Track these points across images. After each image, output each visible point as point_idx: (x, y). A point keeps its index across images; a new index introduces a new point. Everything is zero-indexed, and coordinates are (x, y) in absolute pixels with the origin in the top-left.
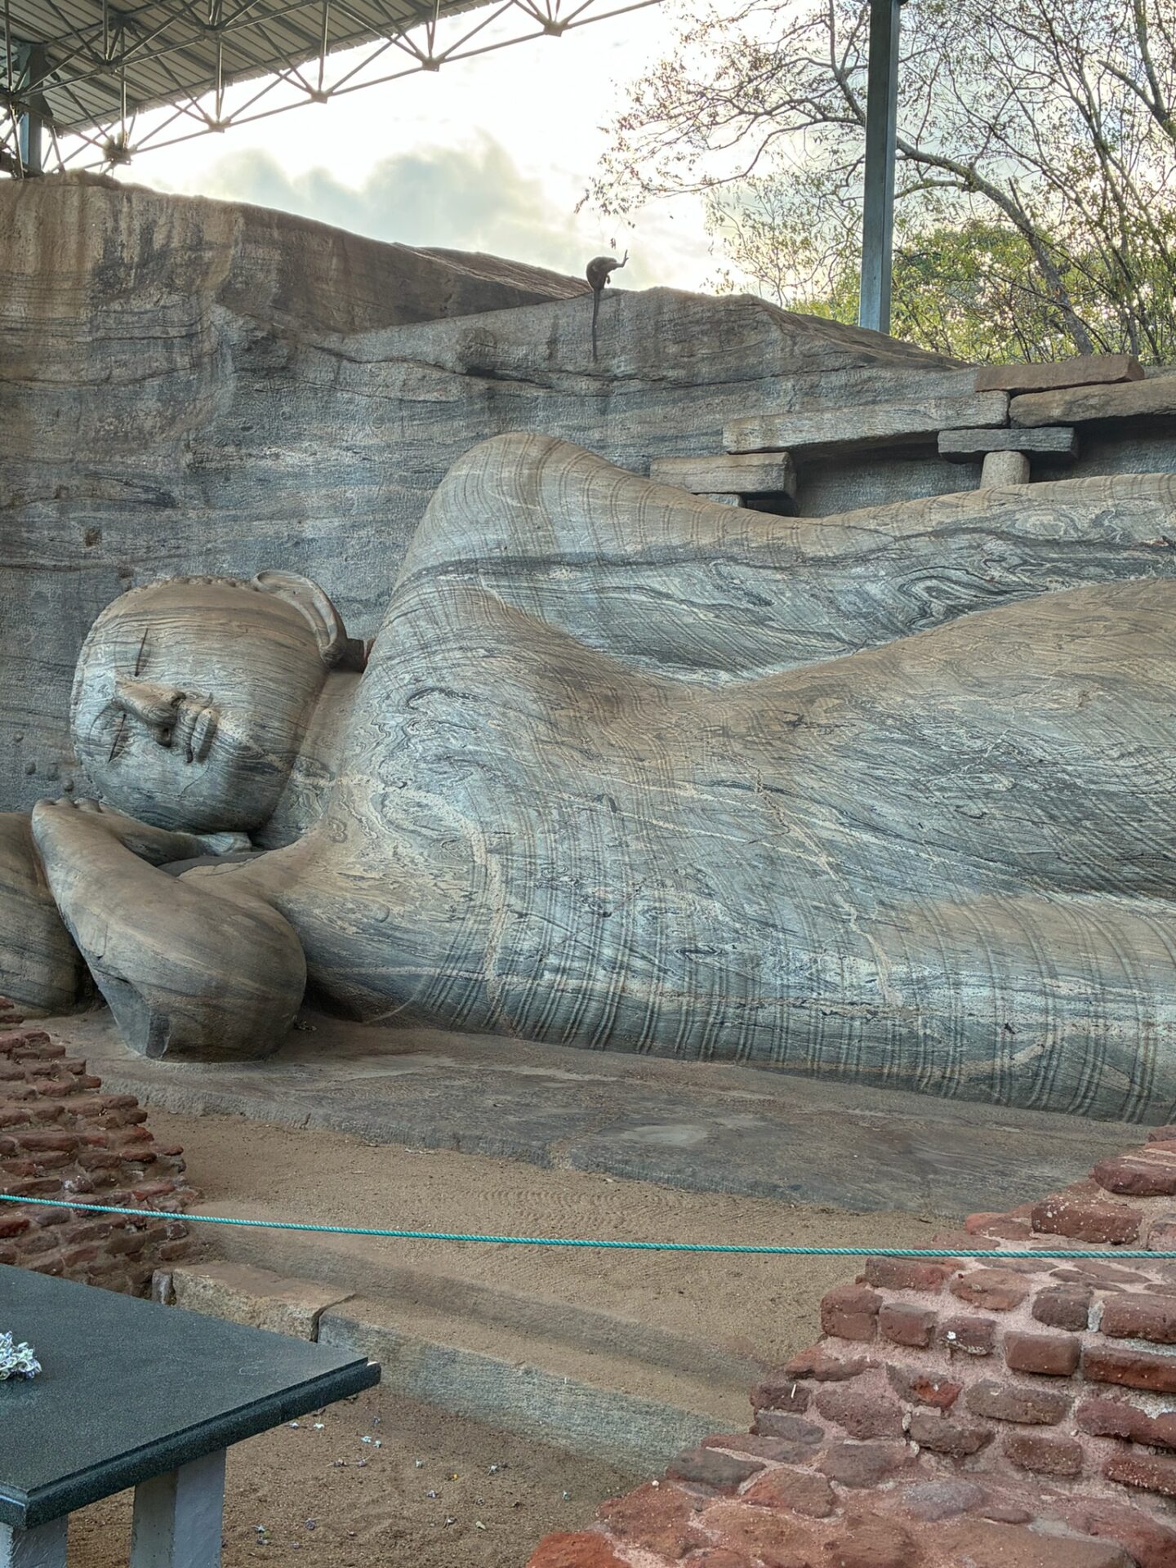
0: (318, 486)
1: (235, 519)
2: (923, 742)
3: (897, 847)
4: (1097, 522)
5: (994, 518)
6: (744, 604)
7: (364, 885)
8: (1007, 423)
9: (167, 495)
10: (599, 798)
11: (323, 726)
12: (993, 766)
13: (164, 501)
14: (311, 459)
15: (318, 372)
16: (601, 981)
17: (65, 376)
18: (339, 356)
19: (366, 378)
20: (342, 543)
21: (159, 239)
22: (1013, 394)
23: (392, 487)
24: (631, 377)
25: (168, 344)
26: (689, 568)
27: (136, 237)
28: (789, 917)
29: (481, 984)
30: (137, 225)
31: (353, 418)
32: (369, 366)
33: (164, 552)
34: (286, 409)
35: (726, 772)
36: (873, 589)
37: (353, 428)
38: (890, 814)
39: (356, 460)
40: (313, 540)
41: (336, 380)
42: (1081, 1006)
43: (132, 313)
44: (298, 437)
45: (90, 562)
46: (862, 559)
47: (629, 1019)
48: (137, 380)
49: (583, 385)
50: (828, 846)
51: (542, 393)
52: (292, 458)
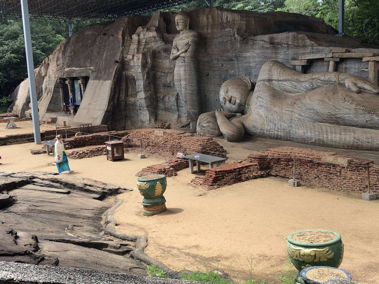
0: (252, 58)
1: (241, 63)
3: (303, 118)
4: (328, 79)
6: (294, 86)
7: (252, 121)
8: (332, 57)
9: (232, 59)
10: (275, 112)
11: (249, 99)
12: (311, 110)
13: (232, 60)
14: (251, 55)
15: (251, 43)
16: (276, 133)
17: (217, 41)
18: (254, 40)
19: (258, 43)
21: (229, 19)
22: (333, 53)
23: (262, 59)
24: (291, 45)
25: (231, 36)
26: (288, 82)
27: (226, 19)
28: (293, 126)
29: (264, 133)
30: (225, 17)
31: (256, 49)
32: (258, 41)
33: (232, 67)
34: (247, 48)
35: (287, 109)
36: (307, 85)
37: (256, 50)
38: (303, 114)
39: (257, 55)
40: (252, 66)
41: (253, 44)
42: (318, 135)
43: (225, 31)
44: (249, 52)
45: (222, 69)
46: (306, 82)
47: (279, 137)
48: (227, 42)
49: (285, 45)
50: (297, 118)
52: (248, 54)
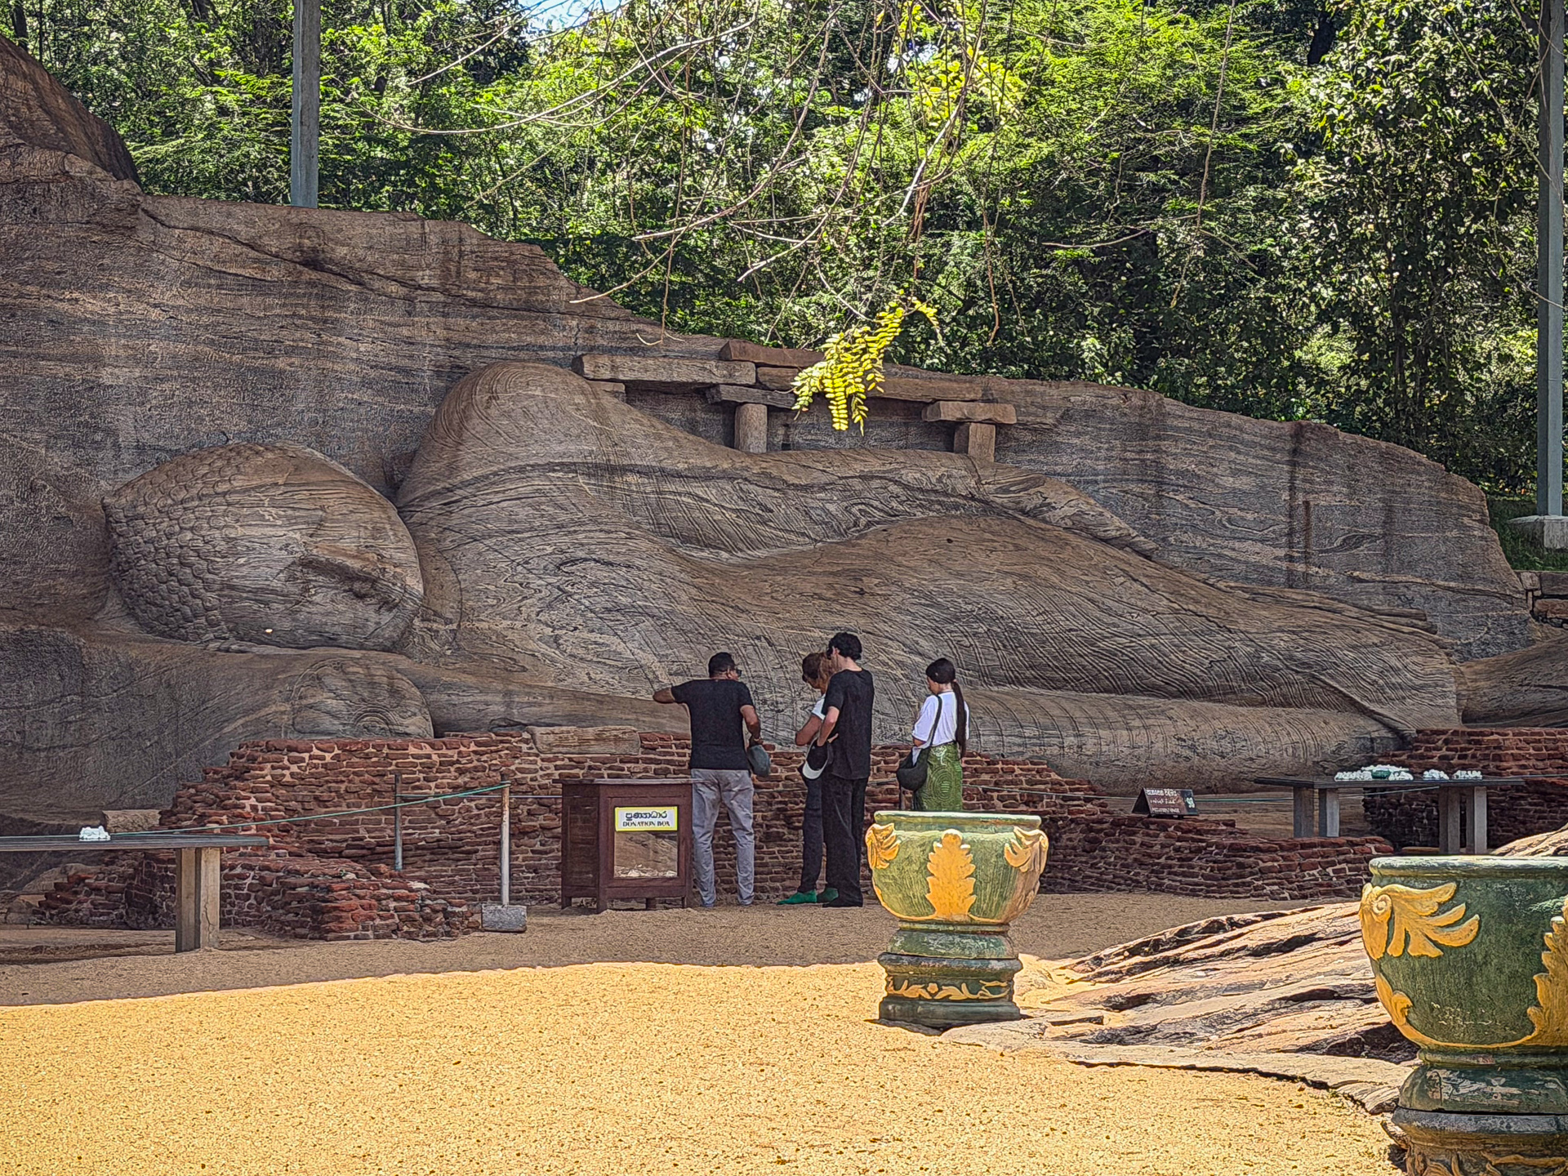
0: (120, 335)
2: (938, 605)
5: (890, 471)
6: (757, 510)
8: (757, 385)
10: (758, 638)
14: (112, 310)
18: (155, 219)
19: (174, 243)
20: (143, 392)
23: (199, 348)
24: (434, 289)
32: (177, 231)
36: (832, 508)
37: (162, 287)
39: (163, 317)
40: (111, 386)
42: (1035, 741)
46: (823, 489)
49: (393, 288)
51: (353, 288)
